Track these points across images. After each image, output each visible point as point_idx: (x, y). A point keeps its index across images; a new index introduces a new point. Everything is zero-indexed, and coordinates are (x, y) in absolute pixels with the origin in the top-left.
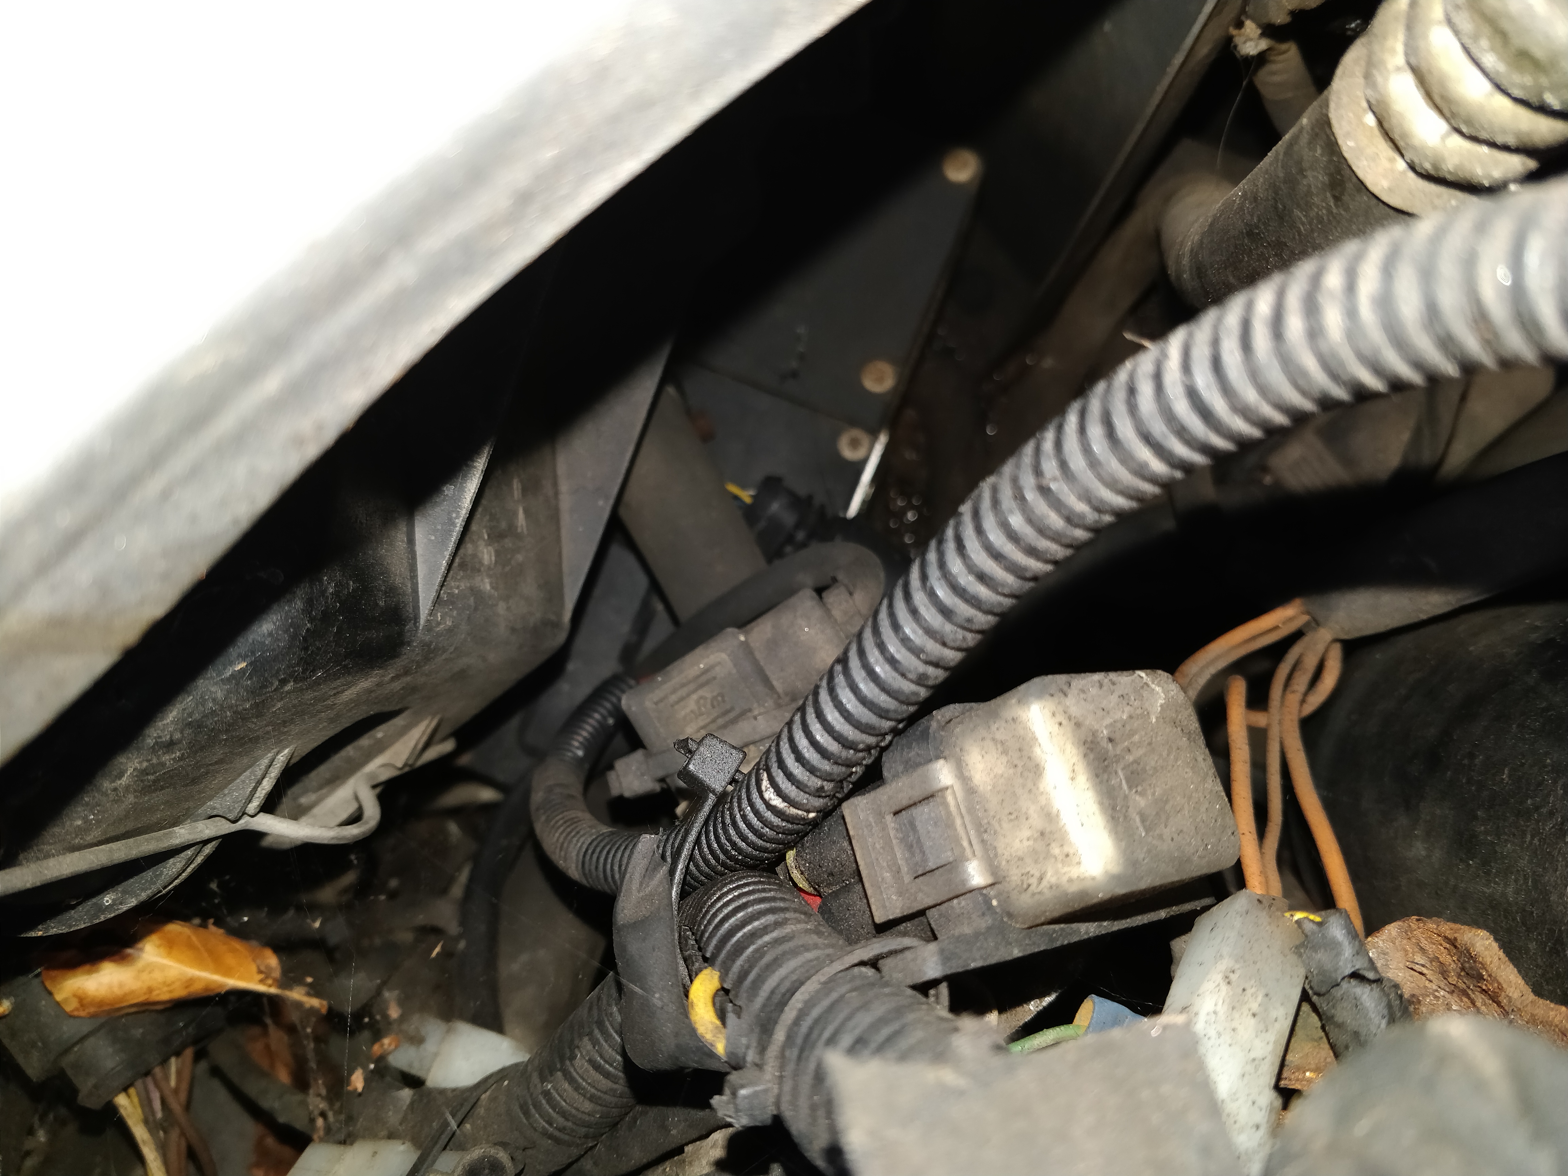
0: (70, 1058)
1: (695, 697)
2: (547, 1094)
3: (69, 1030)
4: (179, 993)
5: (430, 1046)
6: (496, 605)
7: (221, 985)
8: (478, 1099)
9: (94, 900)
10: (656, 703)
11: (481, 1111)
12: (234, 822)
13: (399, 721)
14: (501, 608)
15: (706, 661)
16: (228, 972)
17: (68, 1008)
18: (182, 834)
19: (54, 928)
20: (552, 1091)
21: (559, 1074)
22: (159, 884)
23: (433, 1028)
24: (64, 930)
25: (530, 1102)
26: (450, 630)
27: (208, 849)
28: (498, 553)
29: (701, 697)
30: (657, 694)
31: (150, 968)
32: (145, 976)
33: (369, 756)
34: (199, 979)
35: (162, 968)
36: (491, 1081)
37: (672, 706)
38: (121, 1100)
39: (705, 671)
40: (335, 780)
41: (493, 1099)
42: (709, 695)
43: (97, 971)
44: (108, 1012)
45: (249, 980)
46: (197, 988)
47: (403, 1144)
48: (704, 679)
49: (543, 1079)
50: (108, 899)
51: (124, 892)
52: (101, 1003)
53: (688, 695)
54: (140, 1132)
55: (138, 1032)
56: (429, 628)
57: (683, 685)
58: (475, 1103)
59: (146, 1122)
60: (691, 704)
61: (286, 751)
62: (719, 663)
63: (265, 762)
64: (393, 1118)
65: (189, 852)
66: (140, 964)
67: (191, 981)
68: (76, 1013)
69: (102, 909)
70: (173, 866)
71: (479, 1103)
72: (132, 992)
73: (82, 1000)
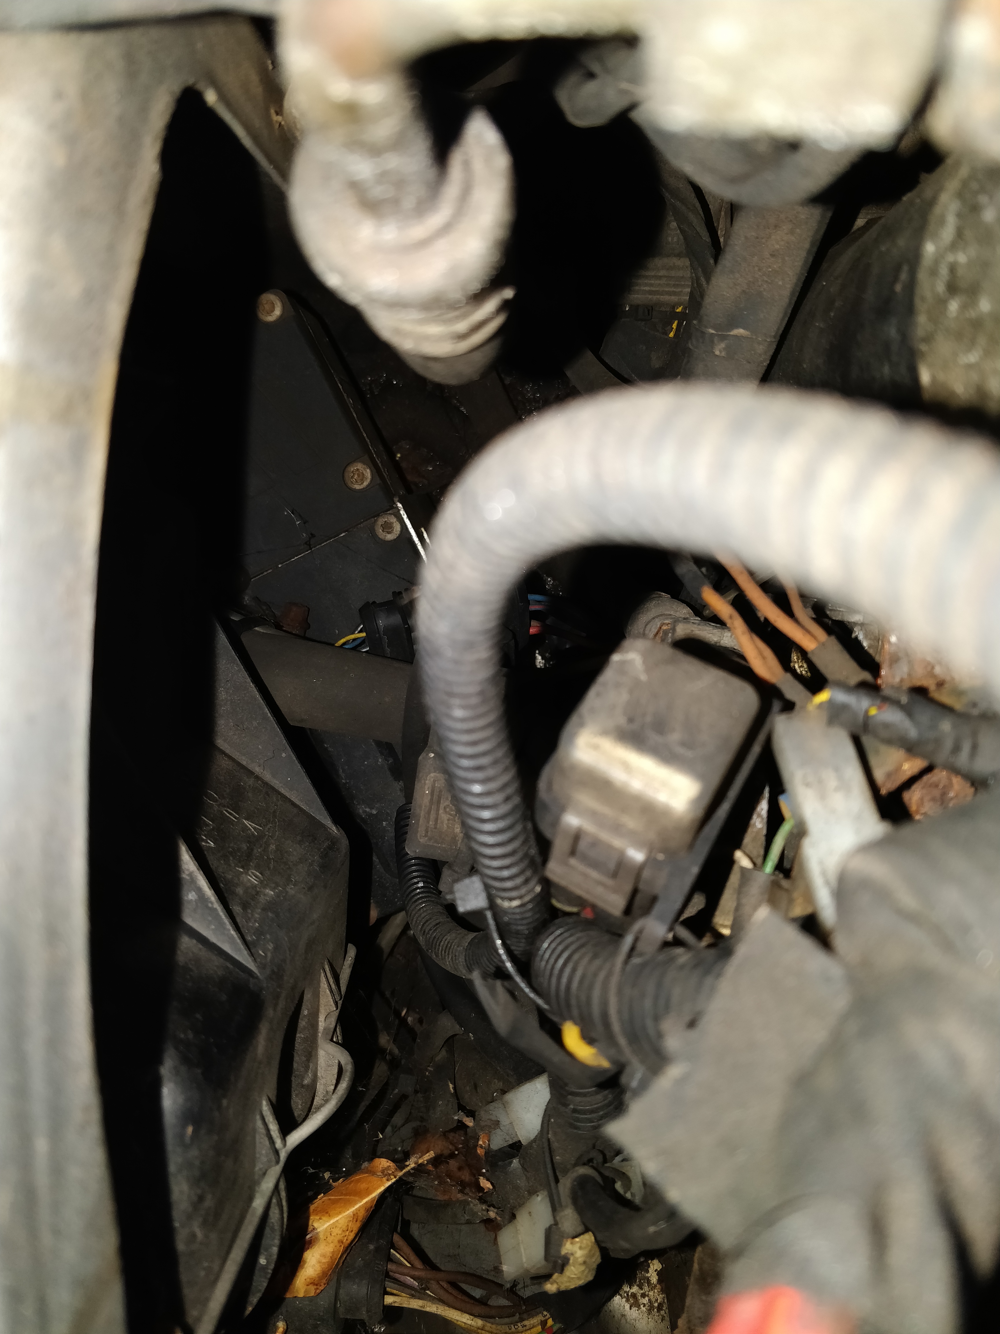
0: (341, 1310)
1: (441, 811)
2: (575, 1111)
3: (324, 1302)
4: (356, 1227)
5: (504, 1121)
6: (287, 892)
7: (372, 1200)
8: (549, 1140)
9: (257, 1268)
10: (426, 836)
11: (555, 1145)
12: (278, 1162)
13: (308, 996)
14: (291, 890)
15: (426, 787)
16: (368, 1192)
17: (312, 1294)
18: (259, 1204)
19: (254, 1299)
20: (576, 1107)
21: (570, 1097)
22: (277, 1227)
23: (496, 1111)
24: (259, 1295)
25: (572, 1121)
26: (276, 948)
27: (282, 1186)
28: (257, 868)
29: (445, 808)
30: (421, 830)
31: (329, 1231)
32: (330, 1239)
33: (314, 1025)
34: (358, 1209)
35: (334, 1226)
36: (546, 1125)
37: (435, 828)
38: (389, 1300)
39: (432, 793)
40: (311, 1055)
41: (555, 1134)
42: (448, 803)
43: (305, 1262)
44: (334, 1272)
45: (383, 1184)
46: (362, 1214)
47: (538, 1195)
48: (435, 797)
49: (566, 1105)
50: (262, 1261)
51: (266, 1250)
52: (324, 1274)
53: (437, 814)
54: (415, 1304)
55: (360, 1262)
56: (262, 967)
57: (429, 812)
58: (549, 1145)
59: (413, 1296)
60: (444, 817)
61: (264, 1103)
62: (434, 781)
63: (259, 1124)
64: (522, 1182)
65: (274, 1201)
66: (321, 1236)
67: (355, 1215)
68: (318, 1291)
69: (264, 1268)
70: (274, 1214)
71: (551, 1141)
72: (333, 1252)
73: (313, 1282)
